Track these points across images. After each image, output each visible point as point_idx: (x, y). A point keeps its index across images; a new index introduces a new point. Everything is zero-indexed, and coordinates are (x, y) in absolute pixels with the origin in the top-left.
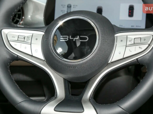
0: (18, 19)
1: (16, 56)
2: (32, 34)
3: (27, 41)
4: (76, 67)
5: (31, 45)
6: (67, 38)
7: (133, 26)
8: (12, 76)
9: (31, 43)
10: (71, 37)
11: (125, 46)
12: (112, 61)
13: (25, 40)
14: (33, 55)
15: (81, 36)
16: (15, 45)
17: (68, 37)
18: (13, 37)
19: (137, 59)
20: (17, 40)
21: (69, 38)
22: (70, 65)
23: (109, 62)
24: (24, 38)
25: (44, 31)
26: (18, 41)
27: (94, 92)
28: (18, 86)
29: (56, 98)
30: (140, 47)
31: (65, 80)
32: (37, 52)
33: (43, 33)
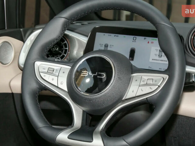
0: (64, 54)
1: (44, 86)
2: (60, 68)
3: (55, 74)
4: (91, 101)
5: (58, 77)
6: (87, 74)
7: (161, 69)
8: (38, 104)
9: (58, 76)
10: (91, 73)
11: (138, 85)
12: (126, 98)
13: (54, 73)
14: (59, 86)
15: (99, 73)
16: (45, 76)
17: (88, 72)
18: (43, 69)
19: (147, 98)
20: (47, 71)
21: (88, 74)
22: (86, 98)
23: (123, 99)
24: (53, 71)
25: (71, 66)
26: (47, 73)
27: (106, 125)
28: (42, 113)
29: (72, 127)
30: (150, 88)
31: (84, 111)
32: (62, 84)
33: (70, 67)
